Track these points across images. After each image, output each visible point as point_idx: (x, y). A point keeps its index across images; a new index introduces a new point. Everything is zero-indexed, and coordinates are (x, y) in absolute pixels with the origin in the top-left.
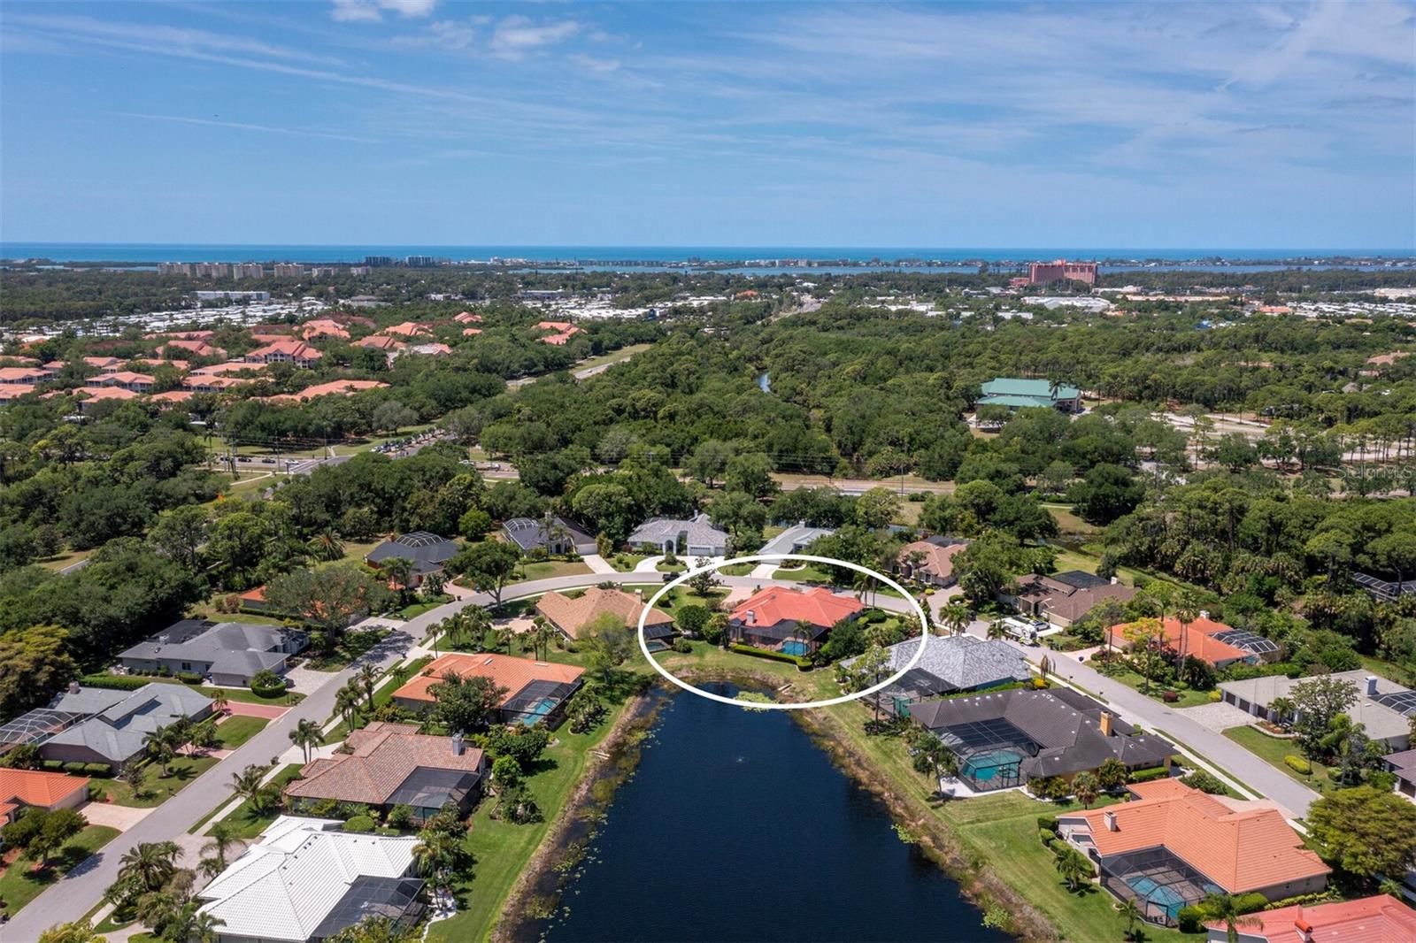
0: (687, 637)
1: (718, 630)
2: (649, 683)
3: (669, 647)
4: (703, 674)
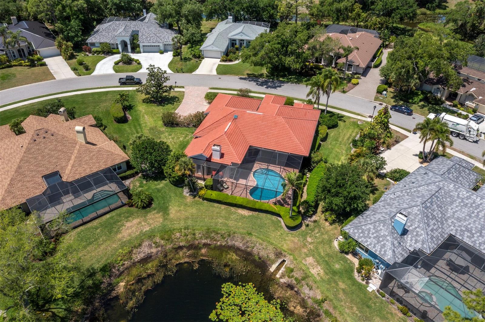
4: (169, 246)
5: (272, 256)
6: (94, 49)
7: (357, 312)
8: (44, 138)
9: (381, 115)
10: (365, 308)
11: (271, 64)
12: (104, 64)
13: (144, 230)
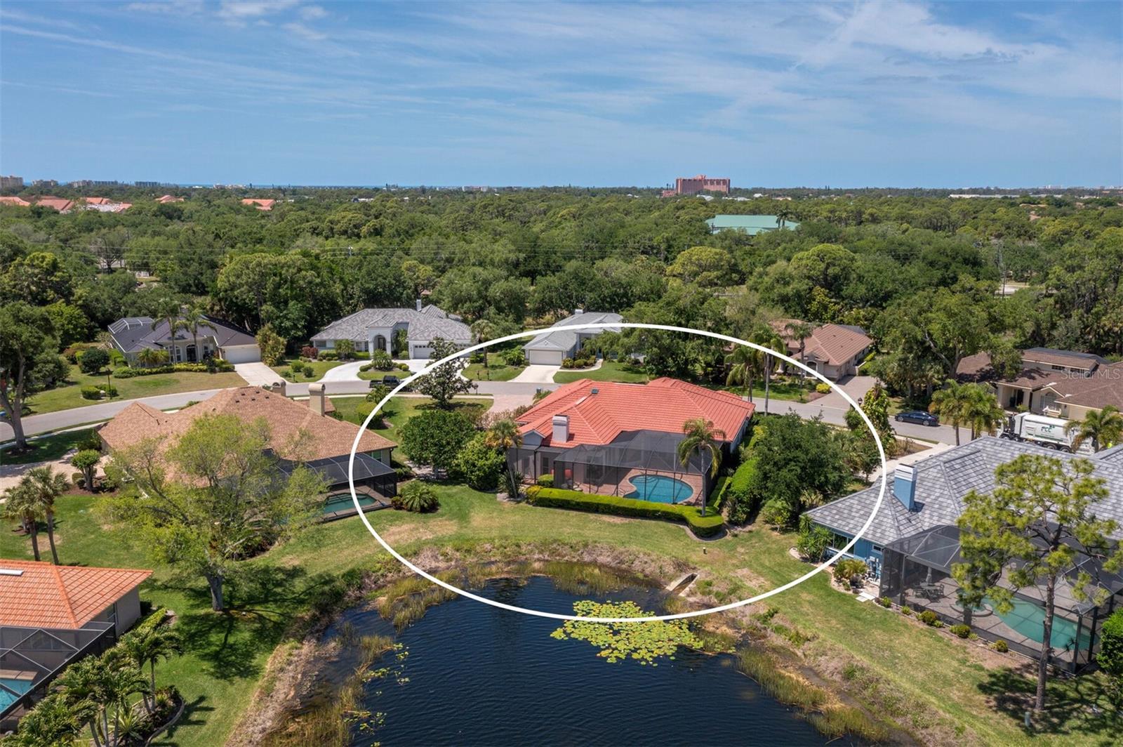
0: (426, 479)
1: (493, 458)
2: (338, 596)
3: (388, 501)
4: (471, 559)
5: (669, 569)
6: (323, 352)
7: (838, 626)
8: (253, 400)
9: (871, 401)
10: (854, 621)
11: (659, 348)
12: (340, 370)
13: (423, 539)
